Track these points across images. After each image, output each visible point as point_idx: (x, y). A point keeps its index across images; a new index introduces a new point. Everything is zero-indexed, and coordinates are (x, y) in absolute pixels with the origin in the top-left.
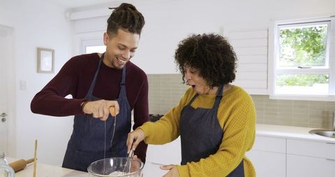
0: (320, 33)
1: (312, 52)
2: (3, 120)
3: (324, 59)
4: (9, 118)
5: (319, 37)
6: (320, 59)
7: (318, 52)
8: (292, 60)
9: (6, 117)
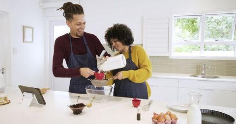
0: (196, 20)
1: (191, 31)
2: (3, 73)
3: (198, 36)
4: (7, 71)
5: (196, 22)
6: (196, 35)
7: (195, 32)
8: (180, 36)
9: (4, 71)
